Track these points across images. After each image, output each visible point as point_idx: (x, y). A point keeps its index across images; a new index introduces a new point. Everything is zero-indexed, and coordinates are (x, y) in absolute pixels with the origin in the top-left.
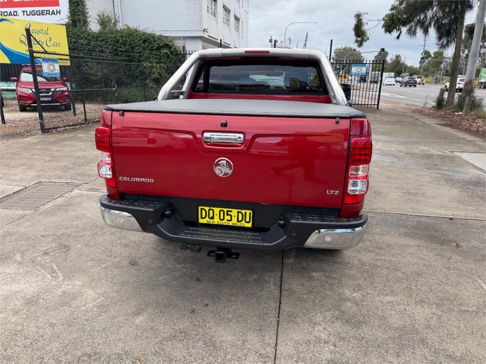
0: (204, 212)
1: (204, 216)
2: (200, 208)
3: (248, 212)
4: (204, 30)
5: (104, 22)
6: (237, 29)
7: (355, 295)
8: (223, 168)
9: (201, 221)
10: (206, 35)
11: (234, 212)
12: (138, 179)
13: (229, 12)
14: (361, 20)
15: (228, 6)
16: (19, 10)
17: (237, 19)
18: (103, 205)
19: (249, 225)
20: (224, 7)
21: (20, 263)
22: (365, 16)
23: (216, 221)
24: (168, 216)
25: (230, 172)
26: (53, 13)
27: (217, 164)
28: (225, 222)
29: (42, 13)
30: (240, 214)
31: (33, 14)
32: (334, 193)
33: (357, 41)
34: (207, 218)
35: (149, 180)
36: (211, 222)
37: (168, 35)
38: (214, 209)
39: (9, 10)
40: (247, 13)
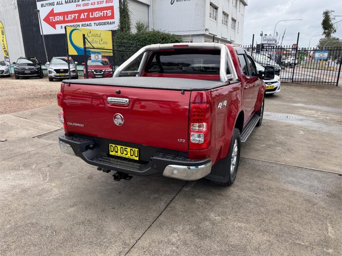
0: (112, 147)
1: (112, 150)
2: (110, 145)
3: (136, 150)
4: (206, 30)
5: (139, 27)
6: (234, 27)
7: (217, 218)
8: (119, 120)
9: (111, 153)
10: (207, 33)
11: (129, 149)
12: (76, 124)
13: (228, 16)
14: (329, 16)
15: (227, 12)
16: (92, 22)
17: (234, 20)
18: (61, 140)
19: (137, 159)
20: (223, 12)
21: (33, 170)
22: (332, 13)
23: (119, 154)
24: (91, 149)
25: (122, 123)
26: (111, 23)
27: (115, 118)
28: (123, 155)
29: (104, 24)
30: (132, 151)
31: (100, 24)
32: (182, 141)
33: (325, 33)
34: (114, 152)
35: (82, 125)
36: (116, 154)
37: (178, 34)
38: (118, 146)
39: (87, 23)
40: (243, 16)
